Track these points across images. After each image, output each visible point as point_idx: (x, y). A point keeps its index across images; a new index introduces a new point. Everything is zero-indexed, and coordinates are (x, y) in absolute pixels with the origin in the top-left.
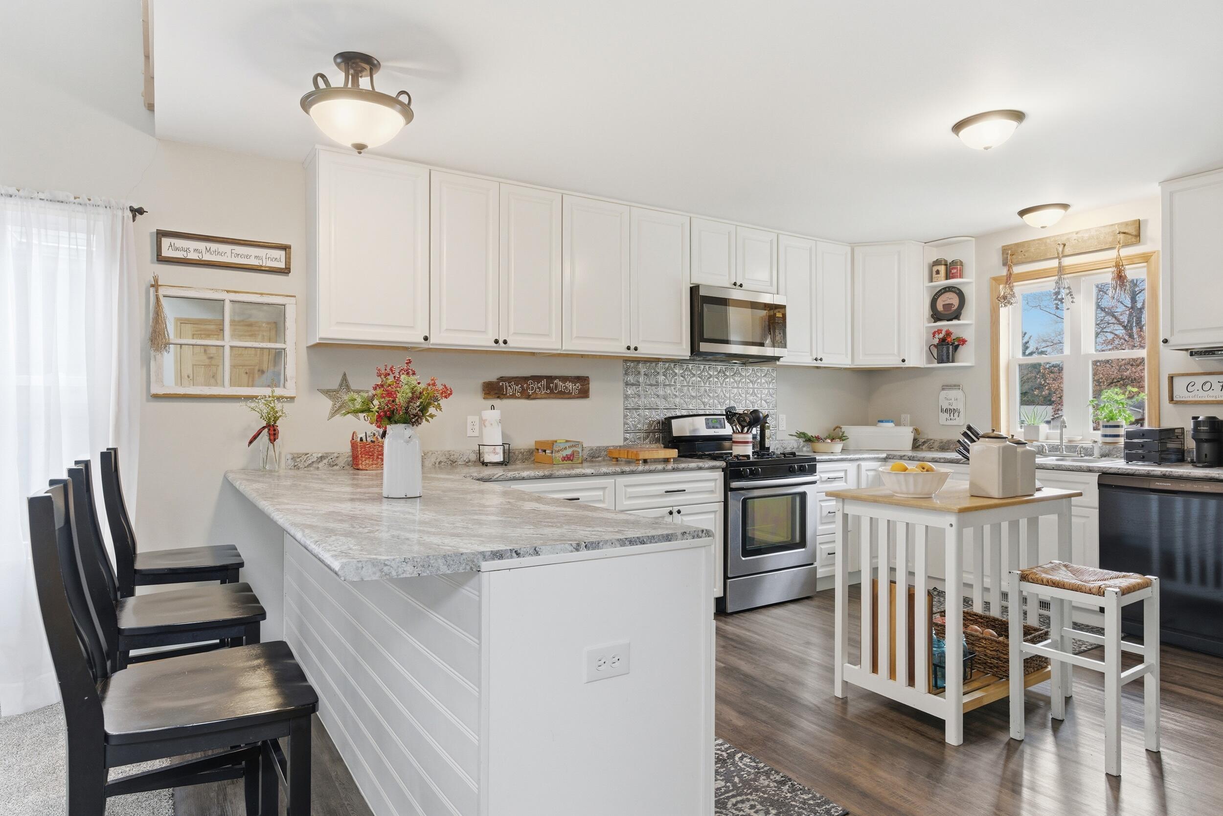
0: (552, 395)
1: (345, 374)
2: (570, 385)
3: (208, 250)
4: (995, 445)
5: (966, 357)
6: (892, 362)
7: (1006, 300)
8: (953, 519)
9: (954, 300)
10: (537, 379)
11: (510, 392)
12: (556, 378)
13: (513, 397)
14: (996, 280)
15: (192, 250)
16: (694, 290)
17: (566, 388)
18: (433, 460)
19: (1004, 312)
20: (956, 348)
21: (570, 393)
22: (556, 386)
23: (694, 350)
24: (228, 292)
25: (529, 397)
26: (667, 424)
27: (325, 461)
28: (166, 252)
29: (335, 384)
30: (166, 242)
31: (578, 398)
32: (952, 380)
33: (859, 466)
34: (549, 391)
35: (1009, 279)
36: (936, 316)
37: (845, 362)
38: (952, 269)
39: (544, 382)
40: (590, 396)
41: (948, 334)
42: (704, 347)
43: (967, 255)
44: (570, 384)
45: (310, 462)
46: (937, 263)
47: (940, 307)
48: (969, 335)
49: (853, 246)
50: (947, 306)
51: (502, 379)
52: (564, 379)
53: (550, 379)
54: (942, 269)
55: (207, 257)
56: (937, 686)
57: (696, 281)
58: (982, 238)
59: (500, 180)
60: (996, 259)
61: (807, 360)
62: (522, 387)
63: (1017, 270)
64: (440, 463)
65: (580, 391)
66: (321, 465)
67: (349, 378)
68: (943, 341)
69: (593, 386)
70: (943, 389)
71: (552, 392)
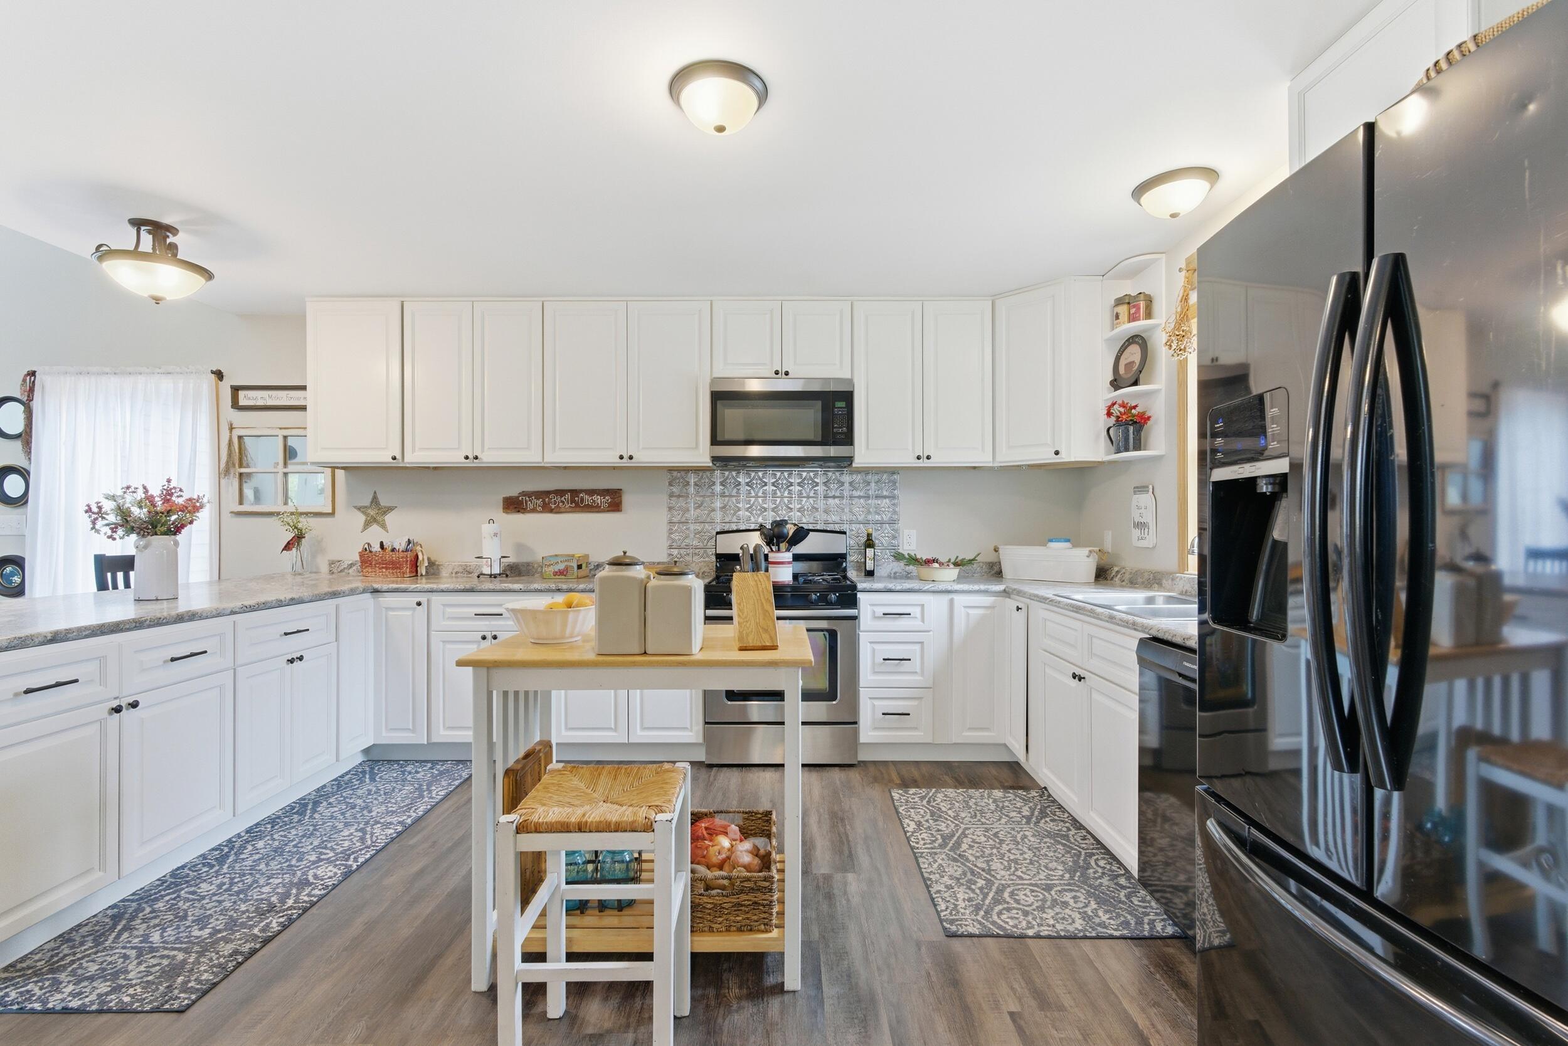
0: (578, 509)
1: (375, 493)
2: (598, 499)
3: (270, 397)
5: (1154, 442)
6: (1039, 455)
9: (1137, 356)
10: (560, 493)
11: (530, 506)
12: (581, 491)
13: (534, 511)
15: (259, 398)
17: (594, 501)
18: (450, 570)
20: (1141, 428)
21: (598, 507)
22: (582, 500)
24: (280, 429)
25: (551, 511)
27: (354, 568)
28: (242, 402)
29: (367, 501)
30: (241, 394)
31: (608, 511)
32: (1141, 476)
33: (951, 601)
34: (574, 505)
36: (1117, 382)
37: (980, 460)
38: (1132, 307)
39: (568, 496)
40: (623, 509)
41: (1130, 407)
43: (1156, 284)
44: (599, 497)
45: (342, 567)
46: (1119, 302)
47: (1122, 368)
48: (1156, 406)
49: (995, 298)
50: (1129, 366)
51: (524, 494)
52: (591, 492)
53: (574, 492)
55: (270, 403)
57: (719, 374)
58: (1171, 253)
59: (474, 299)
62: (544, 501)
64: (456, 573)
65: (610, 505)
66: (351, 571)
67: (379, 496)
68: (1118, 419)
69: (627, 500)
70: (1135, 493)
71: (577, 505)
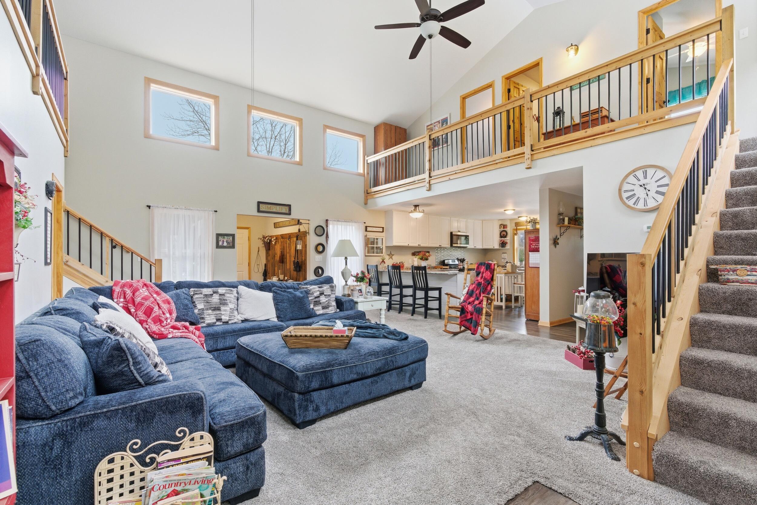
3: (373, 229)
4: (510, 264)
5: (508, 246)
6: (491, 247)
7: (516, 234)
8: (504, 275)
9: (505, 234)
14: (514, 229)
15: (371, 229)
16: (451, 233)
19: (516, 237)
20: (505, 244)
23: (451, 245)
24: (375, 236)
26: (444, 261)
28: (368, 230)
30: (367, 228)
32: (504, 251)
35: (516, 230)
36: (501, 237)
37: (481, 247)
38: (505, 226)
41: (504, 241)
42: (454, 245)
43: (508, 223)
46: (501, 225)
47: (502, 235)
48: (508, 241)
49: (482, 221)
50: (504, 235)
51: (415, 252)
54: (502, 226)
56: (501, 301)
57: (452, 231)
58: (511, 220)
60: (514, 225)
61: (473, 247)
63: (518, 228)
68: (502, 242)
70: (502, 253)
